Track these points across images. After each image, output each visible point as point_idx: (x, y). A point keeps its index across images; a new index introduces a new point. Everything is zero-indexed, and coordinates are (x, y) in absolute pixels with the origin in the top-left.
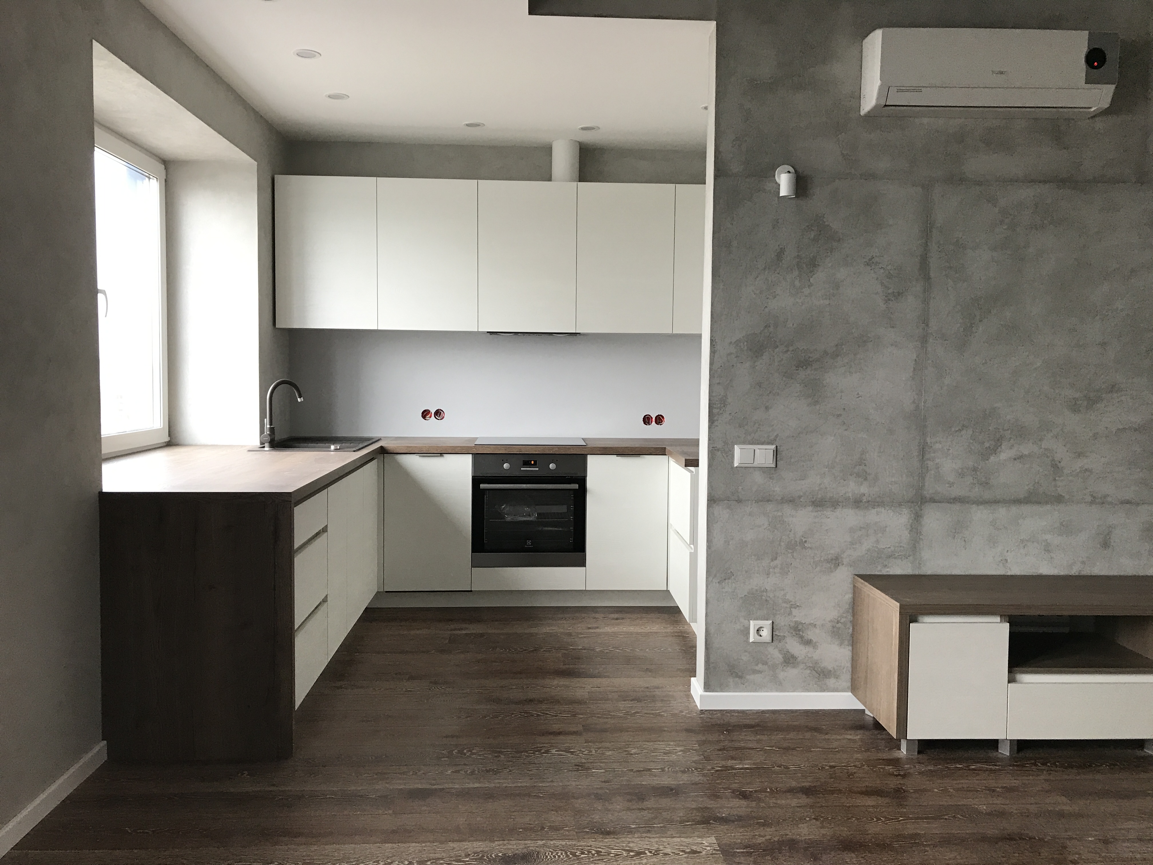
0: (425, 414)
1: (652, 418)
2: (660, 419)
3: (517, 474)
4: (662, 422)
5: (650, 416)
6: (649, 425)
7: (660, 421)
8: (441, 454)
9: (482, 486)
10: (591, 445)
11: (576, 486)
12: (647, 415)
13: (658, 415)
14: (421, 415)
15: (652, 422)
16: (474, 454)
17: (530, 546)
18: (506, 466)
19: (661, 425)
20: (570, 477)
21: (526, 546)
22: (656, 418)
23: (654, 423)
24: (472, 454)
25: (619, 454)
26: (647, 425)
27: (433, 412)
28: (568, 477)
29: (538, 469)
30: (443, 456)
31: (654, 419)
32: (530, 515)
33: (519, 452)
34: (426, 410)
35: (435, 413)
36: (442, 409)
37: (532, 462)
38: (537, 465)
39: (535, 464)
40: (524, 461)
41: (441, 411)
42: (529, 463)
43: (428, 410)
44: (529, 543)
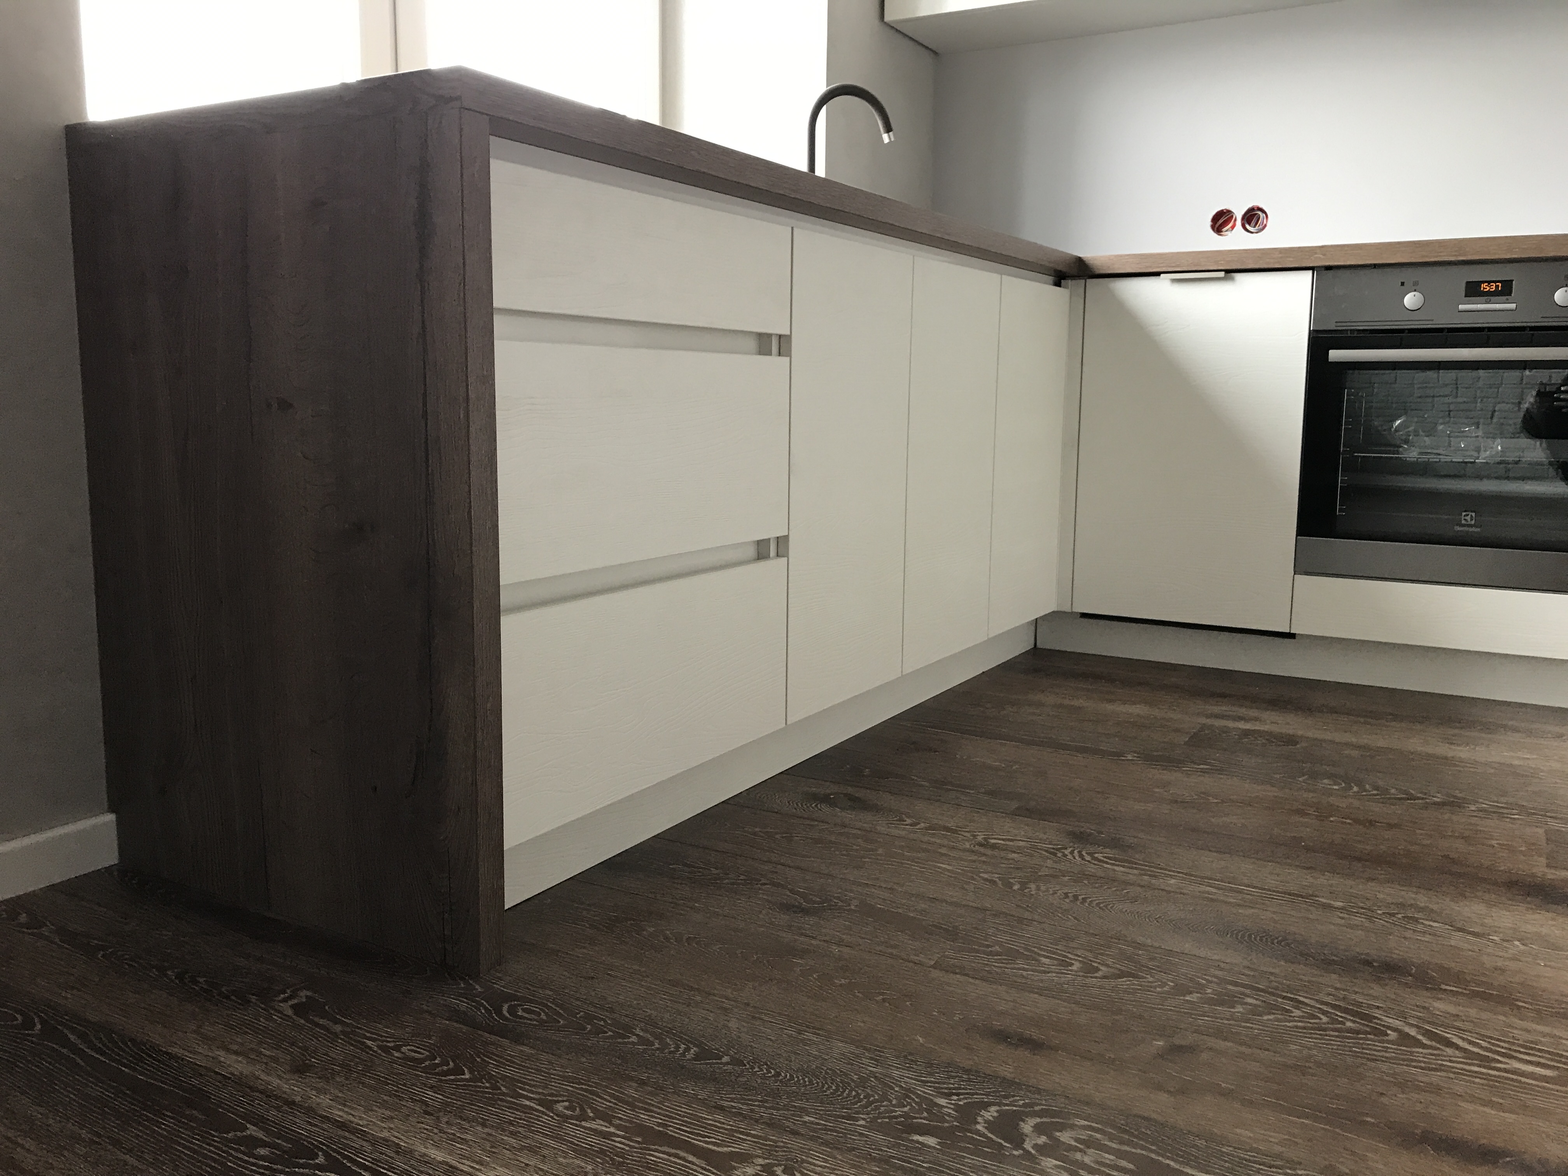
0: (1221, 221)
3: (1443, 320)
8: (1229, 272)
9: (1335, 355)
14: (1209, 223)
16: (1319, 269)
17: (1473, 529)
18: (1410, 300)
21: (1458, 528)
24: (1314, 269)
27: (1239, 214)
29: (1513, 306)
33: (1455, 255)
34: (1222, 210)
35: (1243, 219)
36: (1261, 206)
37: (1494, 287)
38: (1510, 294)
39: (1506, 290)
40: (1468, 283)
41: (1260, 213)
42: (1484, 288)
43: (1229, 212)
44: (1469, 520)
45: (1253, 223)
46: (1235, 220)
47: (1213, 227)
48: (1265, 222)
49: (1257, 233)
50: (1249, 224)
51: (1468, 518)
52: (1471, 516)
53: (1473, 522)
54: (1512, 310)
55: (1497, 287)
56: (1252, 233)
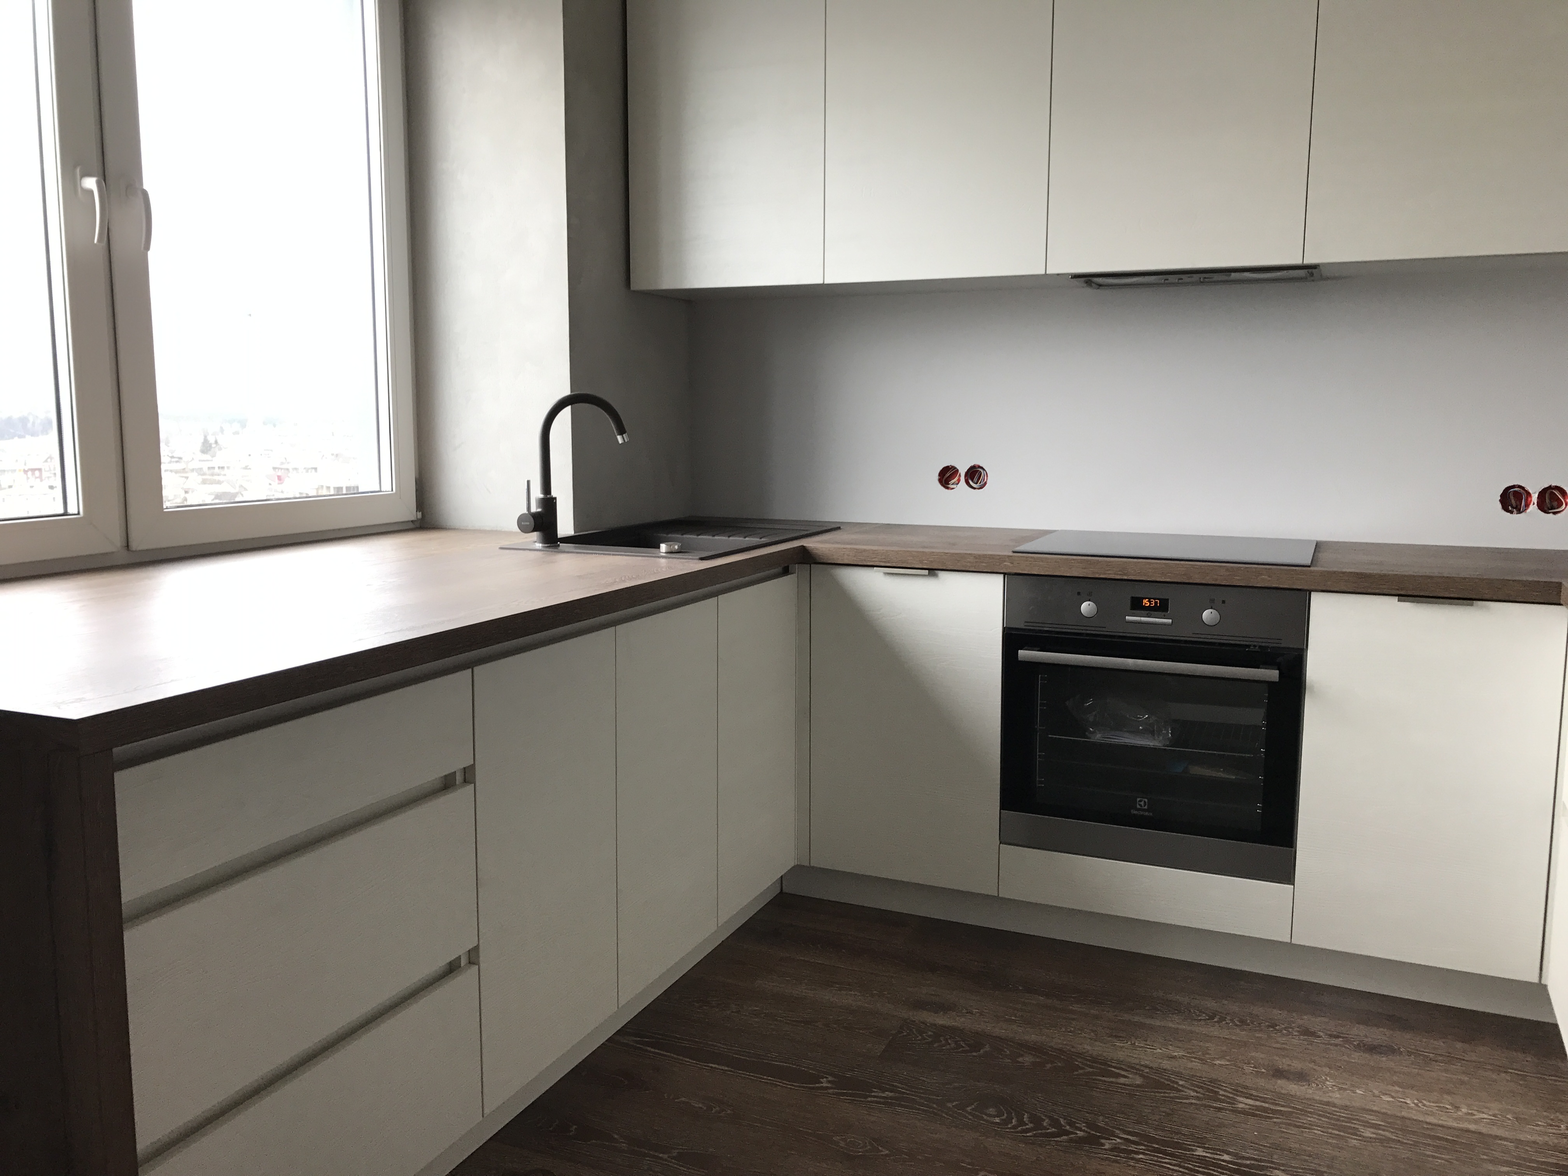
0: (948, 475)
1: (1529, 494)
2: (1554, 497)
3: (1111, 628)
4: (1561, 504)
5: (1523, 488)
6: (1519, 512)
7: (1555, 504)
8: (932, 572)
9: (1024, 654)
10: (1328, 563)
11: (1272, 675)
12: (1514, 487)
13: (1550, 487)
14: (936, 477)
15: (1527, 506)
16: (1009, 574)
17: (1147, 814)
18: (1087, 607)
19: (1555, 513)
20: (1260, 647)
21: (1134, 812)
22: (1542, 494)
23: (1533, 508)
24: (1004, 574)
25: (1403, 596)
26: (1511, 512)
27: (963, 471)
28: (1255, 646)
29: (1170, 621)
30: (936, 575)
31: (1535, 498)
32: (1152, 733)
33: (1120, 575)
34: (948, 467)
35: (967, 474)
36: (981, 465)
37: (1153, 603)
38: (1167, 610)
39: (1162, 607)
40: (1132, 598)
41: (980, 470)
42: (1145, 604)
43: (953, 468)
44: (1143, 805)
45: (975, 480)
46: (960, 475)
47: (940, 481)
48: (985, 480)
49: (979, 489)
50: (972, 481)
51: (1142, 803)
52: (1145, 801)
53: (1146, 807)
54: (1170, 625)
55: (1156, 603)
56: (974, 488)
